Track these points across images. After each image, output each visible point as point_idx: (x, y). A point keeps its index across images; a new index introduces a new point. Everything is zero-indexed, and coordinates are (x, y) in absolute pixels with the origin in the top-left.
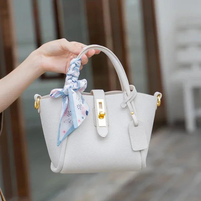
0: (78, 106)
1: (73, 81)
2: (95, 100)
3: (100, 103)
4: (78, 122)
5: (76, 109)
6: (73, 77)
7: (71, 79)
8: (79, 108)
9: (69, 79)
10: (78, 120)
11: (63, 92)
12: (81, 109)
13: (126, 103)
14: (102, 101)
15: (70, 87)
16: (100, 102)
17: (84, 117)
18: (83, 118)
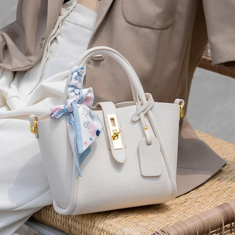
0: (84, 124)
1: (76, 94)
2: (105, 115)
3: (112, 119)
4: (84, 144)
5: (83, 128)
6: (76, 90)
7: (74, 92)
8: (86, 126)
9: (71, 92)
10: (84, 142)
11: (66, 108)
12: (88, 128)
13: (139, 115)
14: (114, 116)
15: (74, 102)
16: (112, 117)
17: (93, 139)
18: (91, 139)
